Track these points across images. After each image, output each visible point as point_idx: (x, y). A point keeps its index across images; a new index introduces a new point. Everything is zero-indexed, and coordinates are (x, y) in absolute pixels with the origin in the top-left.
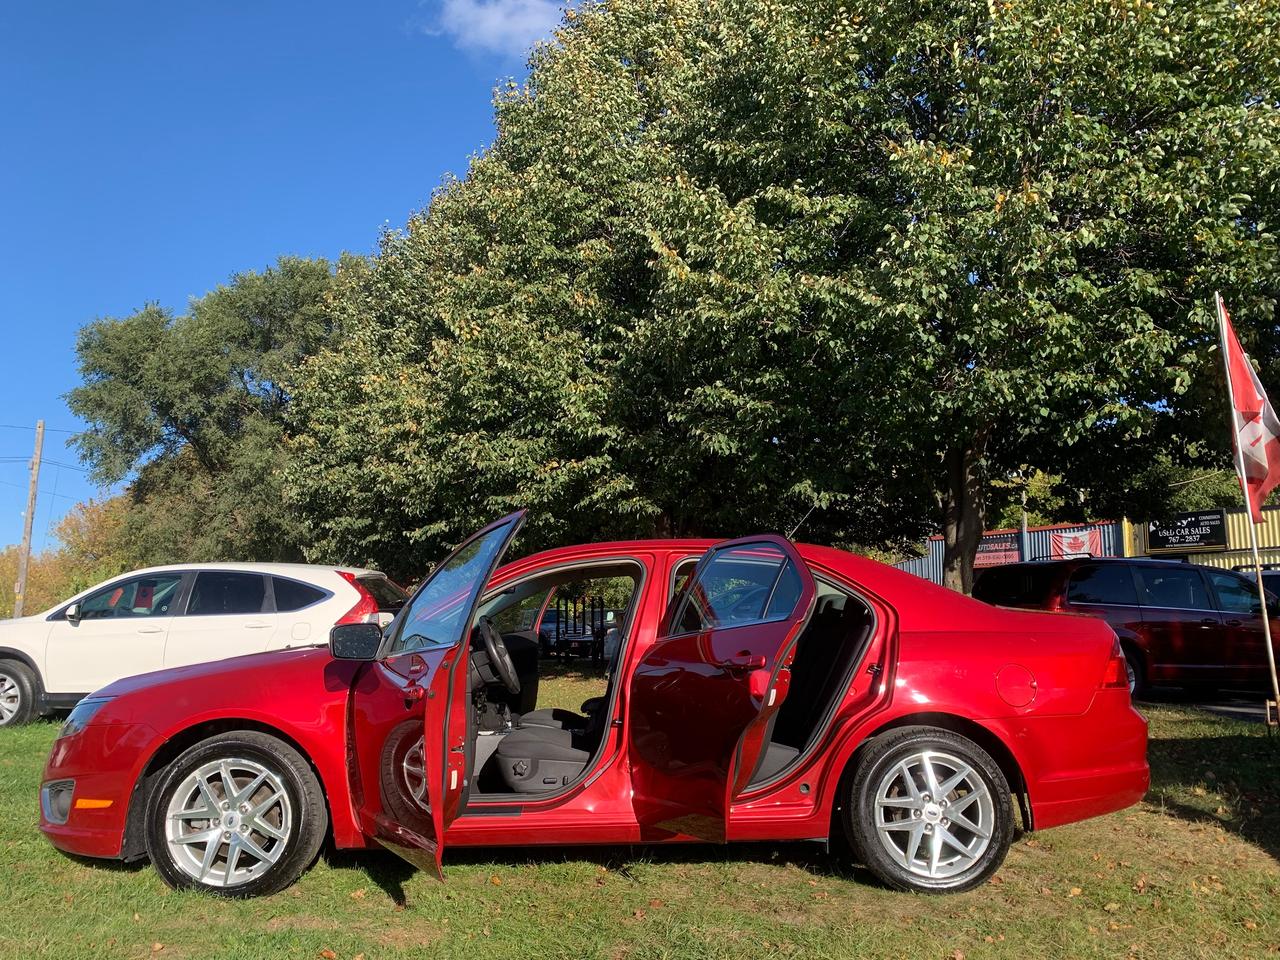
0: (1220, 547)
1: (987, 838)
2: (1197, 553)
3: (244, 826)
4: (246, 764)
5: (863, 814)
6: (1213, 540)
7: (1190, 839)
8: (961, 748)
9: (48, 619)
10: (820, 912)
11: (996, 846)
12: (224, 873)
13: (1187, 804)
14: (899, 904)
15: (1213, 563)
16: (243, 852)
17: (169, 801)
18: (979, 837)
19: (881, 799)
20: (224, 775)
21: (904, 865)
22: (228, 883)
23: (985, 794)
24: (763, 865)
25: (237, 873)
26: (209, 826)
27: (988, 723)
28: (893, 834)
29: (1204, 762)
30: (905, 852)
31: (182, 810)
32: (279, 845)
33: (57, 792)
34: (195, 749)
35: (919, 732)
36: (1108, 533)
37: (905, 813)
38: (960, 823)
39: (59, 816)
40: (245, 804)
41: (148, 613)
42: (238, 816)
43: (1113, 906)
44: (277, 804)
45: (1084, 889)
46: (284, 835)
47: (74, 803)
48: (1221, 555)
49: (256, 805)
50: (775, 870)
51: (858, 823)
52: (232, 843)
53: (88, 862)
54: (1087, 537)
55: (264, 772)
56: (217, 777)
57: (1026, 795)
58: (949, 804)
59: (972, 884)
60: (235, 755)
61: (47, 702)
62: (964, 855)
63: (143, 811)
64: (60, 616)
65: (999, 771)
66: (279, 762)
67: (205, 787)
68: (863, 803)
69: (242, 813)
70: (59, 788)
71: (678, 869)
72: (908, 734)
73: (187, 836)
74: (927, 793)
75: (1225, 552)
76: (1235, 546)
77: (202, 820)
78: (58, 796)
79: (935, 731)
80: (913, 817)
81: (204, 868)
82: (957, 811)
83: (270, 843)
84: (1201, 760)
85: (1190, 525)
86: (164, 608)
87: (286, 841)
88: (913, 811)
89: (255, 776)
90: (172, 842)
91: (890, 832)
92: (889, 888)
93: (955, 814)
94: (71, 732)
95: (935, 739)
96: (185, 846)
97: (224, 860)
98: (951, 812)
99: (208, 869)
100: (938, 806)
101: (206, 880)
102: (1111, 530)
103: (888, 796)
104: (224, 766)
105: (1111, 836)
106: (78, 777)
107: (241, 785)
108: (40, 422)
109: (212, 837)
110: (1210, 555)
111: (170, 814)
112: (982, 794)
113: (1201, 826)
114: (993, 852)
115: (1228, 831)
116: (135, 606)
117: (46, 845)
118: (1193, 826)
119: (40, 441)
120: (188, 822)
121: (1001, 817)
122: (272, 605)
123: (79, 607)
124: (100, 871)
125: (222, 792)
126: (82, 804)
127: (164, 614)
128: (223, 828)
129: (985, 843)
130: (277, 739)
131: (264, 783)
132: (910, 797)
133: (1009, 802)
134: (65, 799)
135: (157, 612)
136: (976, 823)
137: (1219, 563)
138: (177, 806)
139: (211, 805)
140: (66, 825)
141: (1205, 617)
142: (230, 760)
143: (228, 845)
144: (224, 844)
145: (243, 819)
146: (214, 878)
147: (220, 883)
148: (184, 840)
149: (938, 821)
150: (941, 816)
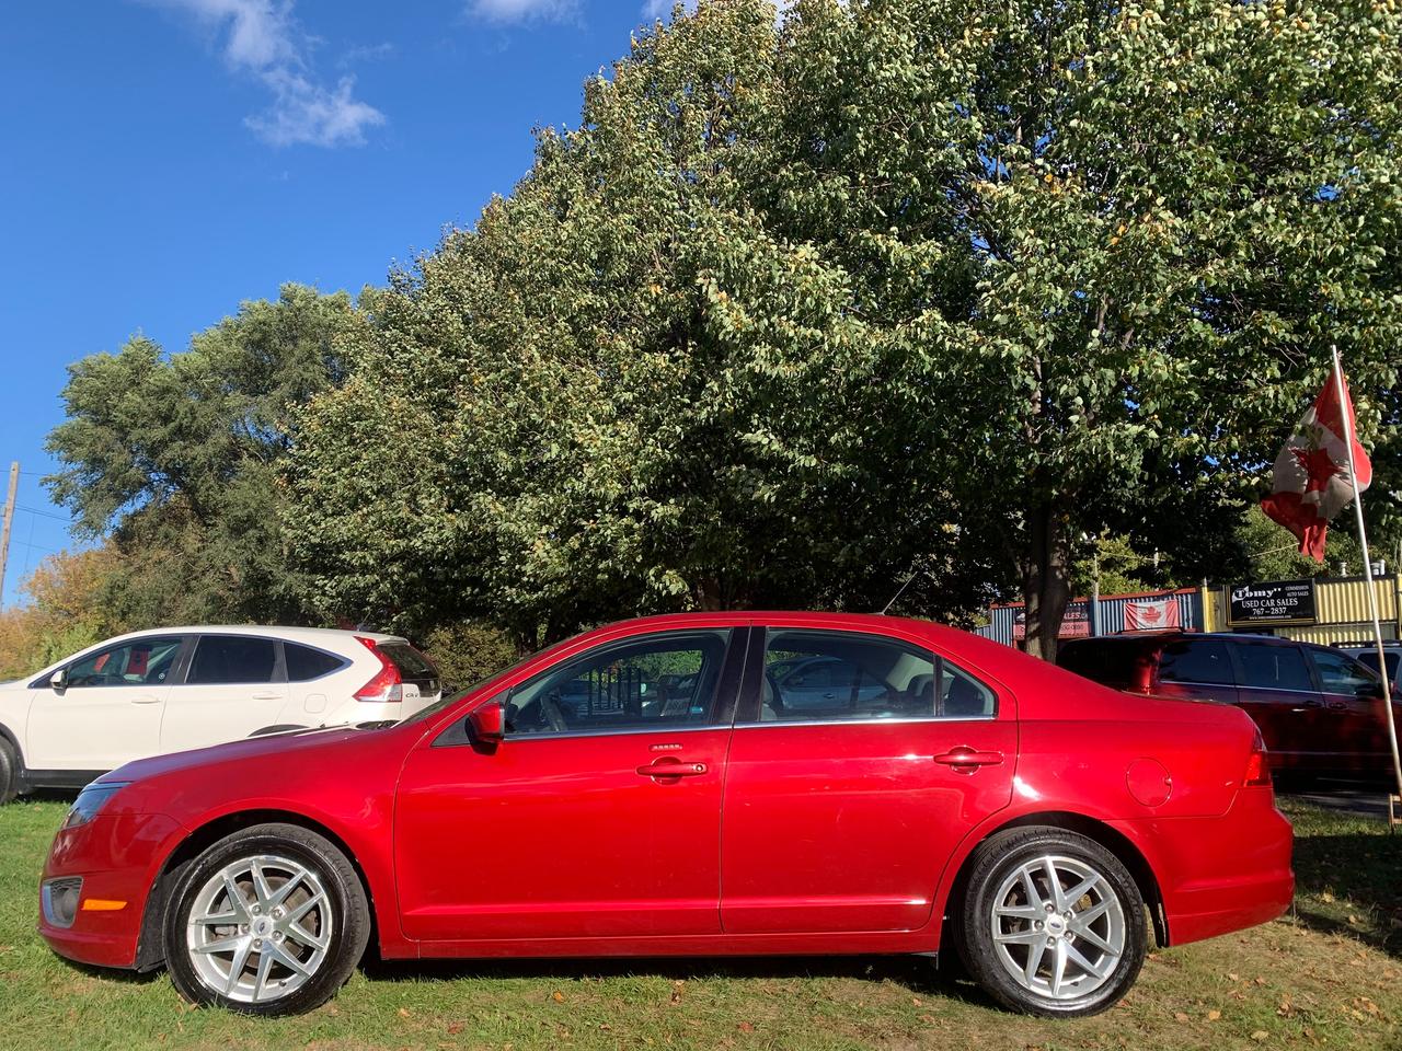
0: (1309, 621)
1: (1117, 955)
2: (1283, 627)
3: (278, 932)
4: (281, 862)
5: (977, 924)
6: (1301, 613)
7: (1329, 953)
8: (1088, 852)
9: (30, 686)
10: (933, 1039)
11: (1127, 965)
12: (253, 987)
13: (1314, 912)
14: (1021, 1030)
15: (1301, 638)
16: (275, 962)
17: (192, 903)
18: (1108, 954)
19: (999, 907)
20: (255, 874)
21: (1024, 983)
22: (258, 998)
23: (1116, 906)
24: (856, 980)
25: (269, 987)
26: (236, 933)
27: (1120, 825)
28: (1011, 947)
29: (1324, 863)
30: (1024, 969)
31: (206, 914)
32: (317, 955)
33: (60, 890)
34: (222, 845)
35: (1043, 833)
36: (1187, 603)
37: (1024, 924)
38: (1086, 937)
39: (64, 920)
40: (279, 907)
41: (141, 680)
42: (270, 921)
43: (1261, 1035)
44: (316, 908)
45: (1223, 1013)
46: (323, 944)
47: (81, 904)
48: (1309, 629)
49: (290, 909)
50: (871, 986)
51: (973, 934)
52: (263, 953)
53: (93, 971)
54: (1164, 607)
55: (301, 872)
56: (248, 876)
57: (1160, 905)
58: (1074, 916)
59: (1100, 1008)
60: (269, 852)
61: (27, 780)
62: (1090, 974)
63: (160, 914)
64: (44, 683)
65: (1131, 880)
66: (318, 860)
67: (234, 888)
68: (977, 913)
69: (275, 917)
70: (63, 886)
71: (761, 984)
72: (1031, 835)
73: (211, 944)
74: (1050, 902)
75: (1313, 626)
76: (1325, 619)
77: (228, 925)
78: (63, 895)
79: (1060, 833)
80: (1034, 929)
81: (231, 981)
82: (1083, 923)
83: (306, 953)
84: (1320, 861)
85: (1275, 596)
86: (162, 676)
87: (325, 951)
88: (1033, 922)
89: (290, 876)
90: (195, 950)
91: (1007, 945)
92: (1005, 1009)
93: (1081, 927)
94: (76, 821)
95: (1061, 842)
96: (209, 956)
97: (254, 972)
98: (1077, 925)
99: (235, 982)
100: (1062, 917)
101: (233, 996)
102: (1189, 600)
103: (1005, 904)
104: (256, 864)
105: (1240, 949)
106: (86, 874)
107: (274, 886)
108: (15, 465)
109: (241, 946)
110: (1297, 630)
111: (192, 919)
112: (1112, 906)
113: (1339, 938)
114: (1124, 971)
115: (1369, 945)
116: (128, 672)
117: (42, 950)
118: (1328, 939)
119: (14, 485)
120: (212, 928)
121: (1133, 932)
122: (282, 673)
123: (65, 673)
124: (105, 982)
125: (252, 893)
126: (90, 905)
127: (161, 682)
128: (253, 935)
129: (1115, 962)
130: (315, 834)
131: (301, 884)
132: (1031, 906)
133: (1143, 916)
134: (71, 899)
135: (153, 679)
136: (1105, 938)
137: (1307, 637)
138: (200, 910)
139: (240, 909)
140: (71, 929)
141: (1306, 699)
142: (263, 857)
143: (259, 954)
144: (253, 953)
145: (276, 925)
146: (242, 993)
147: (249, 999)
148: (206, 948)
149: (1062, 935)
150: (1065, 929)
